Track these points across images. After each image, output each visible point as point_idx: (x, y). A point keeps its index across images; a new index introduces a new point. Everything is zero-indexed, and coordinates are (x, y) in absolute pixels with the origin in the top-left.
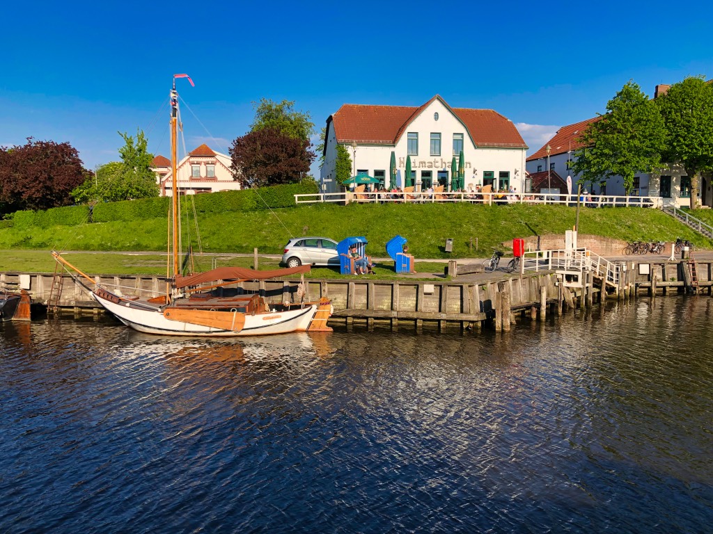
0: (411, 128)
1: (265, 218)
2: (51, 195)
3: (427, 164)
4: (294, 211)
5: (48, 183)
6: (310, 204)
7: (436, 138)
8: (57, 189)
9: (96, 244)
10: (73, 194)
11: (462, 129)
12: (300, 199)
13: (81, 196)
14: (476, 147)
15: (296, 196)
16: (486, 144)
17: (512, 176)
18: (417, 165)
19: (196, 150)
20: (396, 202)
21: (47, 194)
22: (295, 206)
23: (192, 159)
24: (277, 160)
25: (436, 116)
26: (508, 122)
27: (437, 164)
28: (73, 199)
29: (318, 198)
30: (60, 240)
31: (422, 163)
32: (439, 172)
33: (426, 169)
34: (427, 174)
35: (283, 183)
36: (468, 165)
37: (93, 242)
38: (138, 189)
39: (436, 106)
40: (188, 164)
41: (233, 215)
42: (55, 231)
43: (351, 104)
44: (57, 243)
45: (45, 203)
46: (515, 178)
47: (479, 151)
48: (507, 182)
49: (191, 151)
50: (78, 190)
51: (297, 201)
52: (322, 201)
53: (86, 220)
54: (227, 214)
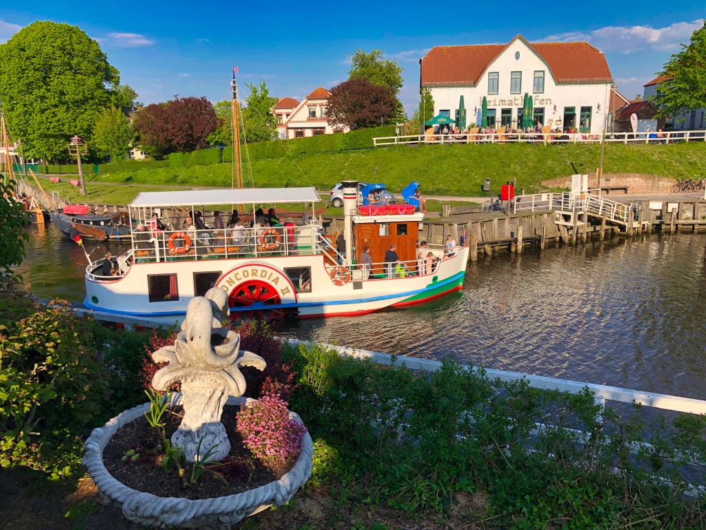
0: (492, 68)
1: (347, 159)
2: (192, 140)
3: (507, 102)
4: (371, 153)
5: (190, 132)
6: (384, 146)
7: (517, 77)
8: (196, 135)
9: (220, 181)
10: (208, 139)
11: (543, 67)
12: (377, 141)
13: (214, 140)
14: (558, 83)
15: (374, 139)
16: (568, 80)
17: (594, 110)
18: (497, 103)
19: (313, 93)
20: (460, 143)
21: (190, 140)
22: (372, 148)
23: (309, 102)
24: (362, 107)
25: (517, 55)
26: (599, 54)
27: (517, 102)
28: (208, 143)
29: (394, 140)
30: (197, 178)
31: (502, 101)
32: (519, 109)
33: (506, 107)
34: (506, 112)
35: (367, 127)
36: (549, 102)
37: (218, 179)
38: (255, 134)
39: (518, 45)
40: (306, 106)
41: (324, 156)
42: (194, 170)
43: (441, 46)
44: (195, 180)
45: (189, 146)
46: (597, 112)
47: (560, 87)
48: (589, 116)
49: (308, 95)
50: (211, 137)
51: (375, 144)
52: (396, 143)
53: (218, 160)
54: (319, 156)
